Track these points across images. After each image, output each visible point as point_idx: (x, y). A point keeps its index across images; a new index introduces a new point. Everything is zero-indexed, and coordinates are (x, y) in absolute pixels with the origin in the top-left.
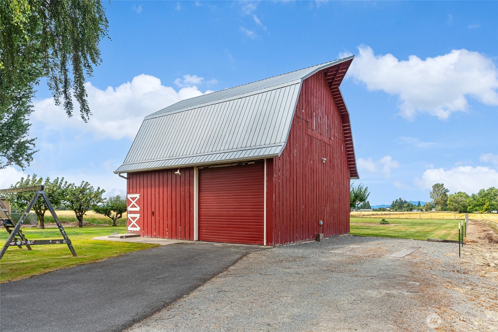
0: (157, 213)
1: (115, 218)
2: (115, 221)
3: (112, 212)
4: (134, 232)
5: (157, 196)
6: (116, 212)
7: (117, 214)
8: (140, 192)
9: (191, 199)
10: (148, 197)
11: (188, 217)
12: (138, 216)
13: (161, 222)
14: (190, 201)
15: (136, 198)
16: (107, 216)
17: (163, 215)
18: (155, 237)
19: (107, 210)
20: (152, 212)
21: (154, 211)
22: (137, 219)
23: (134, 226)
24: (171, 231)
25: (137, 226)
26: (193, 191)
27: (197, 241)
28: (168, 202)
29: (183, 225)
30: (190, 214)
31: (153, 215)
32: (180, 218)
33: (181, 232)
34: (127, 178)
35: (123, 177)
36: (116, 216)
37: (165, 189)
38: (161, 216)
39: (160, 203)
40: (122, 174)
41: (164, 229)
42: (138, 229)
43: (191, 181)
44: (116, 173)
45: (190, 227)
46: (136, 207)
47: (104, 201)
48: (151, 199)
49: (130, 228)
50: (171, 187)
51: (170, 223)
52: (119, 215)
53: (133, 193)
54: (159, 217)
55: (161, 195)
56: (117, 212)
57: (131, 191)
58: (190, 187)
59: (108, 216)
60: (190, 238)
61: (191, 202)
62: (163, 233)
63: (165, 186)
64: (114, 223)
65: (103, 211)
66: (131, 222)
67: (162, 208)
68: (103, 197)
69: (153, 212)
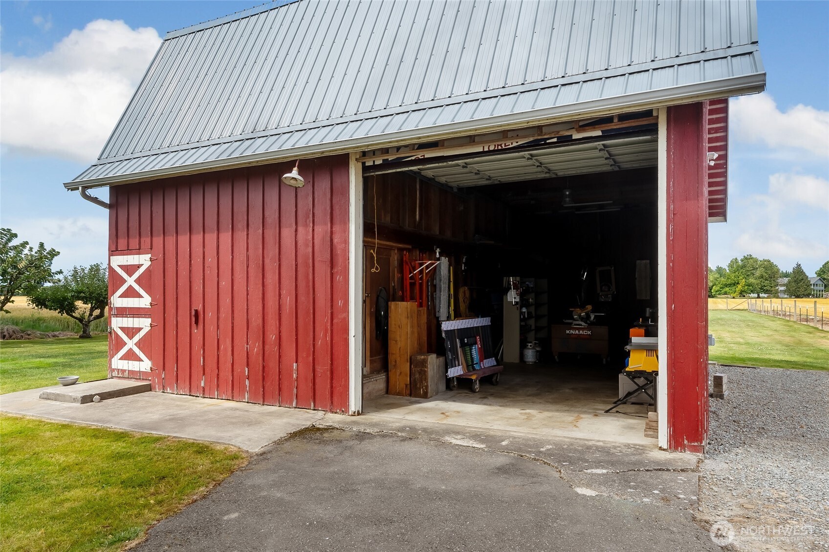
0: (210, 315)
1: (86, 318)
2: (86, 325)
3: (79, 304)
4: (132, 375)
5: (211, 260)
6: (90, 305)
7: (92, 310)
8: (151, 249)
9: (335, 270)
10: (179, 263)
11: (326, 330)
12: (145, 324)
13: (226, 345)
14: (332, 274)
15: (139, 266)
16: (65, 315)
17: (233, 323)
18: (205, 393)
19: (65, 299)
20: (193, 313)
21: (200, 308)
22: (142, 334)
23: (130, 356)
24: (261, 378)
25: (142, 355)
26: (346, 242)
27: (359, 414)
28: (251, 279)
29: (308, 356)
30: (335, 321)
31: (197, 322)
32: (297, 335)
33: (297, 380)
34: (110, 206)
35: (95, 200)
36: (91, 315)
37: (241, 235)
38: (226, 325)
39: (223, 283)
40: (91, 192)
41: (237, 369)
42: (145, 365)
43: (336, 208)
44: (72, 190)
45: (332, 364)
46: (140, 296)
47: (57, 277)
48: (190, 271)
49: (118, 363)
50: (261, 231)
51: (256, 349)
52: (97, 312)
53: (128, 251)
54: (218, 328)
55: (226, 257)
56: (92, 303)
57: (122, 243)
58: (332, 228)
59: (68, 314)
60: (332, 403)
61: (338, 278)
62: (233, 381)
63: (241, 224)
64: (84, 332)
65: (53, 302)
66: (120, 344)
67: (229, 300)
68: (54, 268)
69: (196, 311)
